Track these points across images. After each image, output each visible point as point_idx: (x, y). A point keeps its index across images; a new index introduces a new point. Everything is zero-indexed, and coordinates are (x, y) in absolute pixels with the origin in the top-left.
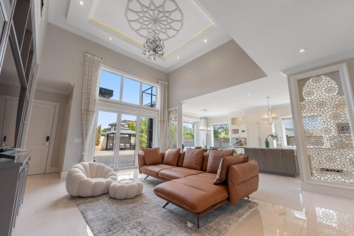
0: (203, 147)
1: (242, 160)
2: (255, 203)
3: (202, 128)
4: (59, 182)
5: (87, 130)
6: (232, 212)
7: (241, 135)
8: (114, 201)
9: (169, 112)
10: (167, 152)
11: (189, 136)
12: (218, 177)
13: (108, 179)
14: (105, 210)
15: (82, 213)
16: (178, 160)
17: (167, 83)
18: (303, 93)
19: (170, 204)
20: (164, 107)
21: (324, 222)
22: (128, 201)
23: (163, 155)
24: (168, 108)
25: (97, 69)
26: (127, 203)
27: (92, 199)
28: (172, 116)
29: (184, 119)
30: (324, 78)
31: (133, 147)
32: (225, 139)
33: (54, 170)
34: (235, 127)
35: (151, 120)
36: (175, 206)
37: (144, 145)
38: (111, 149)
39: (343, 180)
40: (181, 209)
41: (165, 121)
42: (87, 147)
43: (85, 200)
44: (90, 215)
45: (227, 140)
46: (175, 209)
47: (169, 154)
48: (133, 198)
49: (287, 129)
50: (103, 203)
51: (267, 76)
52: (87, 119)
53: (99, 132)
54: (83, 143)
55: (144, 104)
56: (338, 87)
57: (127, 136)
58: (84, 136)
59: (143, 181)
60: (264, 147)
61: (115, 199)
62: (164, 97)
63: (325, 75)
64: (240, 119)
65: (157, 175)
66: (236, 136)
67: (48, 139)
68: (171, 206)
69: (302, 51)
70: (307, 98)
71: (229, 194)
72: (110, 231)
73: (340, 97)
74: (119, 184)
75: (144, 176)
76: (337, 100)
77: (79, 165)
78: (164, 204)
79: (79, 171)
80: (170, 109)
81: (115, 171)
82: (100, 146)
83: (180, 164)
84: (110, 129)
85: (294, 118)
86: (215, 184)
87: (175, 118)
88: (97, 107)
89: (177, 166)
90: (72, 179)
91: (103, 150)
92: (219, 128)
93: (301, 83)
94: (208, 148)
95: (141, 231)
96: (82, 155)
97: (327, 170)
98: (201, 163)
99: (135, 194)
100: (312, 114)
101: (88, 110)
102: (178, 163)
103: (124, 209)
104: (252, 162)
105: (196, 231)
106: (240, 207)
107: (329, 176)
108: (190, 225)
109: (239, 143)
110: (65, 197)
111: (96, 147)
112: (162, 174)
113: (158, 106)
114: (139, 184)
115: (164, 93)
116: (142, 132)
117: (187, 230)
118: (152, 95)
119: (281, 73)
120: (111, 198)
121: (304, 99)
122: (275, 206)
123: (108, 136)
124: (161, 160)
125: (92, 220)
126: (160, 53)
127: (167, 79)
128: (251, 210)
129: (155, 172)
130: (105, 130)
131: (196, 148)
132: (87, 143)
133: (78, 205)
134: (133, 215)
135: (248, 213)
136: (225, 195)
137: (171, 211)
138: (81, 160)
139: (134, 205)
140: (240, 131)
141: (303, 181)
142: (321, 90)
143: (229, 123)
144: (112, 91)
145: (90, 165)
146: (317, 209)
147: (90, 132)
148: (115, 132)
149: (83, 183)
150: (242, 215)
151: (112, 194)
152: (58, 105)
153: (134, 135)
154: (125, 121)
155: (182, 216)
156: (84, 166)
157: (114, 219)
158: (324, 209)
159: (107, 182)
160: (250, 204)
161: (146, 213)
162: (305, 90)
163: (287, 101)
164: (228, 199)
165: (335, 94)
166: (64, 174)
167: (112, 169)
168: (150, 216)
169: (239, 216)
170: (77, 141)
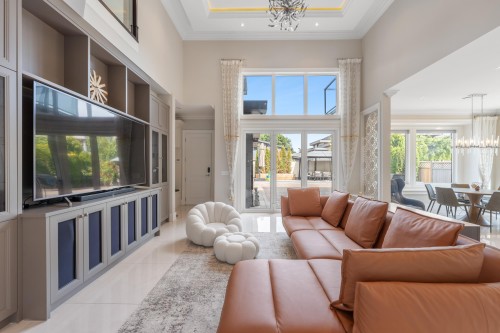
17: (358, 61)
20: (352, 108)
24: (362, 109)
41: (355, 136)
54: (229, 176)
67: (209, 170)
80: (366, 112)
82: (291, 175)
88: (240, 129)
101: (230, 136)
102: (341, 221)
112: (293, 239)
113: (340, 111)
115: (352, 83)
127: (358, 52)
159: (218, 233)
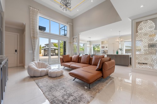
0: (89, 54)
1: (108, 60)
2: (113, 77)
3: (88, 46)
4: (24, 70)
5: (35, 47)
6: (103, 82)
7: (105, 49)
8: (51, 78)
9: (73, 38)
10: (73, 57)
11: (82, 50)
12: (98, 67)
13: (47, 69)
14: (47, 82)
15: (37, 84)
16: (78, 60)
17: (72, 24)
18: (138, 29)
19: (76, 79)
20: (71, 36)
21: (139, 84)
22: (57, 78)
23: (71, 58)
25: (36, 15)
26: (57, 79)
27: (40, 78)
28: (75, 40)
29: (80, 42)
30: (149, 21)
31: (57, 55)
32: (98, 51)
33: (21, 65)
34: (103, 45)
35: (65, 42)
36: (78, 80)
37: (62, 54)
38: (47, 55)
39: (150, 67)
40: (81, 81)
41: (71, 43)
42: (35, 54)
43: (37, 78)
44: (41, 84)
45: (99, 51)
46: (79, 81)
47: (74, 57)
48: (59, 77)
49: (126, 46)
50: (46, 79)
51: (121, 20)
52: (34, 41)
53: (41, 48)
54: (33, 53)
55: (61, 35)
56: (155, 26)
57: (54, 49)
58: (34, 49)
59: (63, 69)
60: (116, 54)
61: (51, 77)
62: (71, 31)
63: (150, 20)
64: (106, 42)
65: (69, 67)
66: (103, 49)
67: (16, 51)
68: (77, 80)
69: (142, 6)
70: (139, 31)
71: (103, 74)
72: (50, 91)
73: (155, 31)
74: (52, 71)
75: (63, 67)
76: (154, 32)
77: (32, 63)
78: (74, 79)
79: (33, 65)
80: (74, 37)
81: (50, 65)
82: (41, 54)
83: (79, 62)
84: (45, 47)
85: (132, 41)
86: (97, 70)
87: (76, 41)
88: (38, 35)
89: (78, 62)
90: (30, 69)
91: (43, 56)
92: (95, 46)
93: (138, 24)
94: (91, 54)
95: (65, 91)
96: (34, 58)
97: (144, 64)
98: (89, 61)
99: (60, 75)
100: (141, 39)
101: (34, 37)
102: (78, 61)
103: (56, 82)
104: (113, 61)
105: (89, 90)
106: (107, 79)
107: (144, 66)
108: (86, 88)
109: (104, 52)
110: (28, 77)
111: (40, 54)
112: (72, 66)
113: (68, 36)
114: (61, 71)
115: (71, 29)
116: (61, 48)
117: (85, 90)
118: (65, 30)
119: (129, 19)
120: (49, 77)
121: (138, 32)
122: (118, 78)
123: (45, 50)
124: (70, 60)
125: (41, 87)
126: (69, 7)
127: (72, 22)
128: (111, 81)
129: (68, 65)
130: (43, 47)
131: (86, 55)
132: (36, 53)
133: (34, 80)
134: (60, 84)
135: (110, 82)
136: (101, 75)
137: (77, 82)
138: (33, 60)
139: (60, 79)
140: (105, 47)
141: (132, 68)
142: (147, 27)
143: (100, 43)
144: (45, 28)
145: (38, 63)
146: (137, 79)
147: (36, 48)
148: (48, 48)
149: (36, 71)
150: (108, 83)
151: (49, 75)
152: (19, 34)
153: (57, 49)
154: (52, 43)
155: (82, 84)
156: (35, 63)
157: (51, 86)
158: (139, 79)
159: (47, 70)
160: (110, 78)
161: (66, 83)
162: (139, 28)
163: (130, 33)
164: (102, 76)
165: (153, 29)
166: (26, 67)
167: (48, 64)
168: (68, 84)
169: (107, 83)
170: (31, 52)
